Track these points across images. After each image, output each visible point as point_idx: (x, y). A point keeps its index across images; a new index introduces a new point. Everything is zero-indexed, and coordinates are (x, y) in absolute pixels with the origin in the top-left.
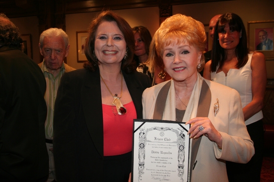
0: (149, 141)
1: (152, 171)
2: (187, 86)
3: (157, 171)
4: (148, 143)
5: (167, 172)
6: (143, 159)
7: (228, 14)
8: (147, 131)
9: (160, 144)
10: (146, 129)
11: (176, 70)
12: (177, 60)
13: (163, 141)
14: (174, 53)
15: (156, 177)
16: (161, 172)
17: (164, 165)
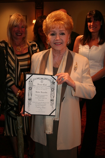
0: (34, 86)
1: (36, 103)
2: (60, 54)
3: (39, 103)
4: (34, 87)
5: (44, 103)
6: (31, 96)
7: (93, 11)
8: (34, 80)
9: (41, 87)
10: (33, 79)
11: (56, 44)
12: (58, 38)
13: (43, 86)
14: (56, 34)
15: (38, 106)
16: (41, 103)
17: (43, 99)
